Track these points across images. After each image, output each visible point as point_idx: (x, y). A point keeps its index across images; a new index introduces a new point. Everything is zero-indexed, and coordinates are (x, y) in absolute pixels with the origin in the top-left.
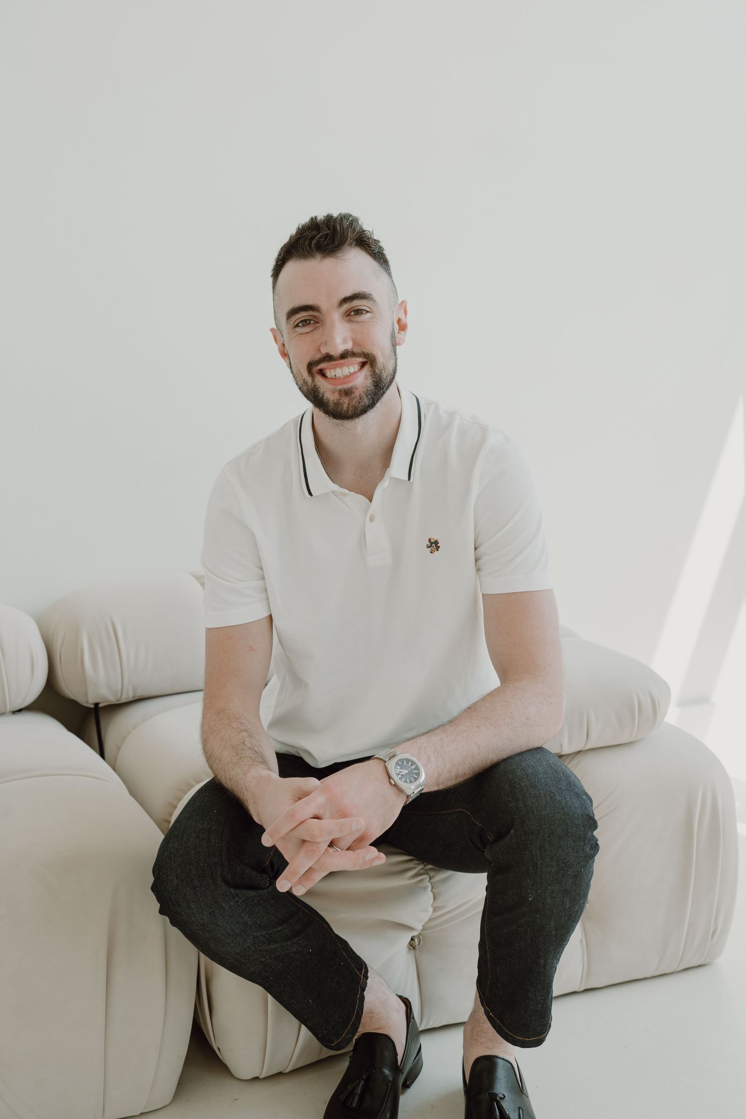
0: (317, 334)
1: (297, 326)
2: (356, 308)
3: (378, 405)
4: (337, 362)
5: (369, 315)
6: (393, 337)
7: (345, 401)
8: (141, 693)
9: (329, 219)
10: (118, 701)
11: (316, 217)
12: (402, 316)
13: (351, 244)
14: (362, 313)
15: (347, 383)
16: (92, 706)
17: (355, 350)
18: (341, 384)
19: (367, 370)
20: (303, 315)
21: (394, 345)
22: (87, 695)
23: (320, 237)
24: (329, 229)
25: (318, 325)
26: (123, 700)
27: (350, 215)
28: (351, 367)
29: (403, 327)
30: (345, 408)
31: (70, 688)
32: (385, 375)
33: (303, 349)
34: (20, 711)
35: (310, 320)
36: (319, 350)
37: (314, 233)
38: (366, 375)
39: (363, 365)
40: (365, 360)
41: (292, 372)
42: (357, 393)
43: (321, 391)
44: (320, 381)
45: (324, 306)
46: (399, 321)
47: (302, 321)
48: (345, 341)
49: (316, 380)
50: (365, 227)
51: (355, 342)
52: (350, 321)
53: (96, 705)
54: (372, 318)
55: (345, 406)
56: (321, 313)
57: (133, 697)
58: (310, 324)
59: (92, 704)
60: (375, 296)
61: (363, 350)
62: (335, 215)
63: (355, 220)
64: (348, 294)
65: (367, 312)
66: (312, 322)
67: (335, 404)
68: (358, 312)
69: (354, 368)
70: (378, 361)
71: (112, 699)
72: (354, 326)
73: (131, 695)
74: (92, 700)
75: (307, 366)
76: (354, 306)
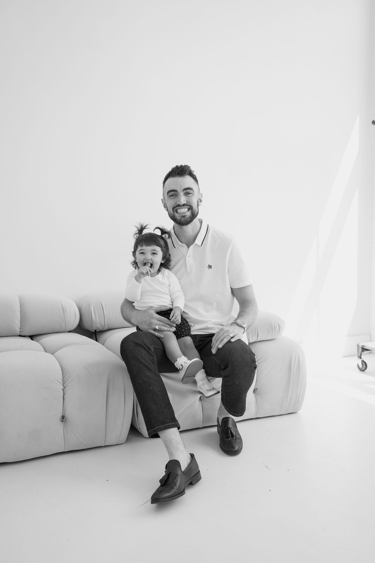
0: (176, 199)
1: (170, 196)
2: (188, 192)
4: (181, 207)
5: (191, 195)
7: (183, 219)
8: (111, 327)
9: (182, 166)
10: (103, 330)
11: (178, 166)
12: (201, 198)
13: (187, 174)
14: (189, 194)
15: (184, 214)
16: (94, 331)
17: (187, 204)
18: (182, 215)
19: (190, 211)
20: (173, 193)
21: (198, 205)
22: (93, 327)
23: (179, 170)
24: (181, 169)
25: (176, 196)
26: (104, 330)
27: (187, 166)
29: (201, 201)
30: (183, 221)
31: (87, 325)
32: (196, 213)
33: (171, 203)
35: (174, 195)
36: (176, 203)
37: (177, 169)
39: (189, 209)
40: (190, 207)
42: (187, 218)
43: (176, 217)
44: (176, 214)
45: (179, 190)
46: (200, 199)
47: (172, 195)
48: (184, 201)
49: (174, 213)
50: (192, 170)
51: (187, 202)
52: (186, 196)
53: (95, 330)
56: (178, 192)
57: (108, 329)
59: (94, 330)
60: (194, 189)
61: (190, 204)
62: (183, 165)
63: (189, 167)
64: (186, 188)
65: (191, 194)
67: (180, 220)
68: (188, 193)
69: (186, 210)
70: (194, 209)
71: (101, 329)
72: (188, 197)
73: (107, 328)
74: (94, 329)
75: (172, 208)
76: (188, 191)
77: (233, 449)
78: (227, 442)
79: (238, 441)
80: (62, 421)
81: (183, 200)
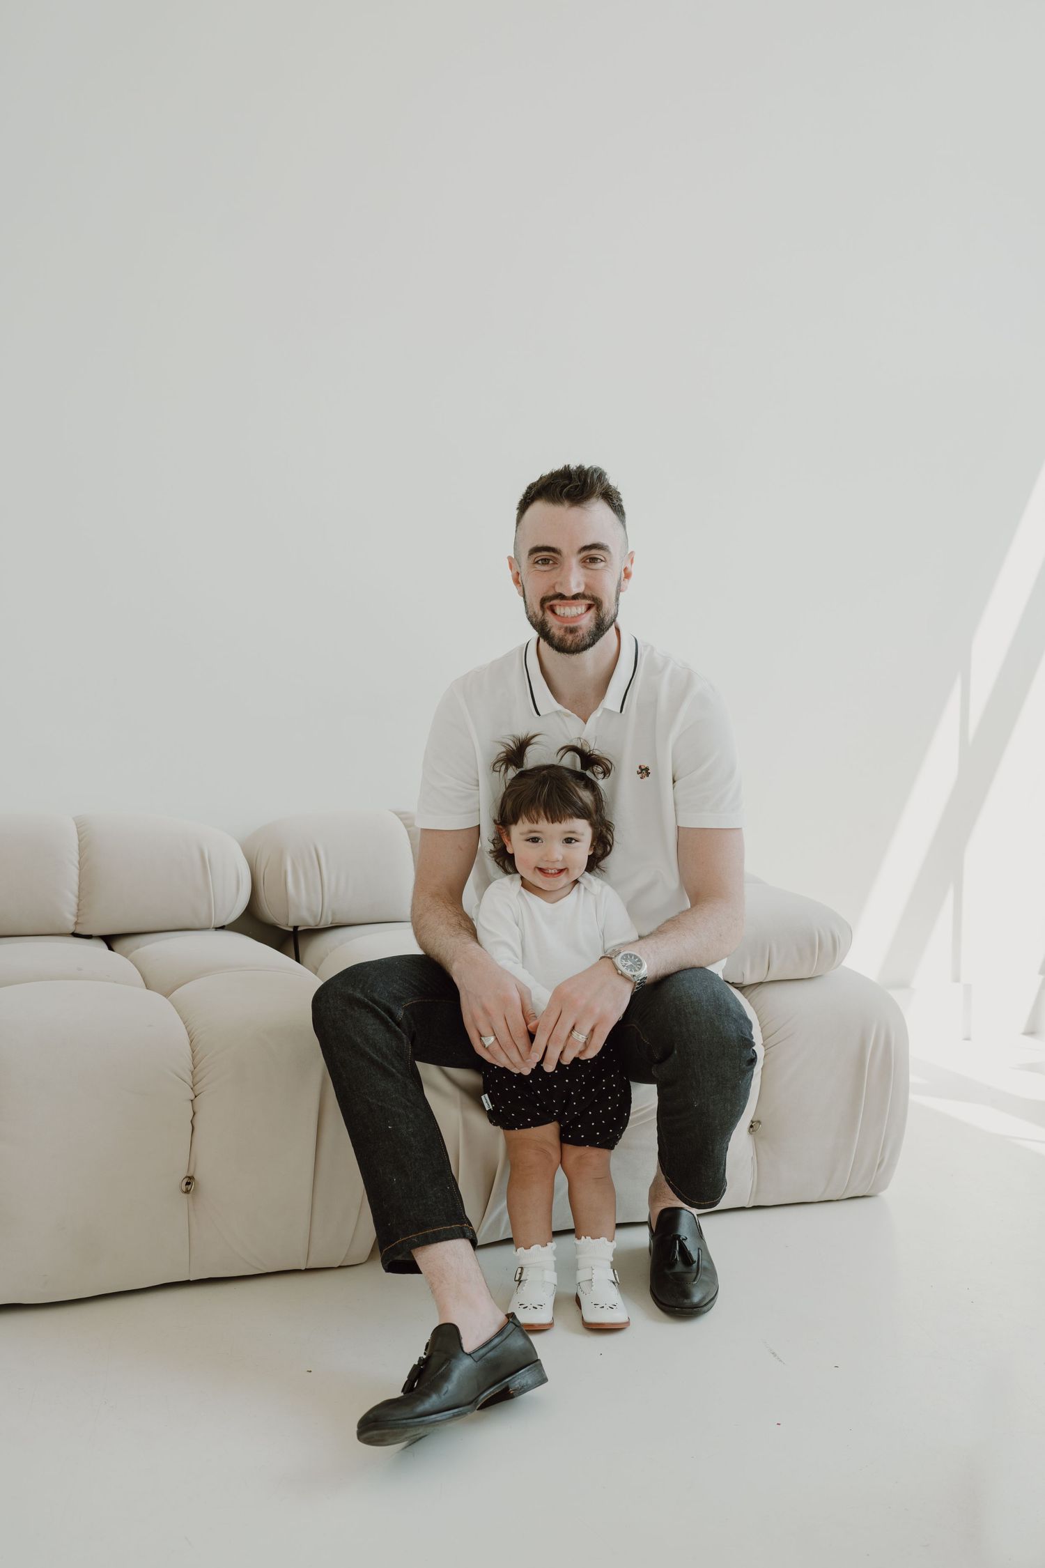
0: (554, 573)
1: (537, 562)
2: (593, 557)
3: (598, 644)
4: (568, 601)
5: (602, 564)
6: (619, 585)
7: (570, 638)
8: (341, 919)
9: (581, 470)
10: (316, 926)
11: (569, 466)
12: (629, 567)
13: (597, 497)
14: (598, 562)
15: (574, 622)
16: (292, 930)
17: (586, 593)
18: (568, 623)
19: (592, 612)
20: (545, 554)
21: (618, 592)
22: (288, 917)
24: (580, 481)
25: (556, 566)
26: (320, 927)
27: (599, 470)
28: (578, 609)
29: (628, 577)
30: (568, 644)
31: (272, 911)
32: (608, 617)
33: (539, 584)
34: (222, 928)
35: (549, 560)
36: (554, 587)
37: (565, 480)
38: (591, 617)
39: (589, 607)
40: (592, 603)
41: (525, 602)
42: (580, 633)
43: (549, 625)
44: (549, 617)
45: (565, 551)
46: (626, 570)
47: (542, 560)
48: (578, 585)
49: (546, 615)
50: (611, 484)
51: (587, 586)
52: (585, 567)
53: (296, 928)
54: (605, 566)
55: (569, 642)
56: (561, 555)
57: (331, 923)
58: (548, 563)
59: (290, 927)
60: (611, 549)
61: (594, 594)
62: (586, 467)
63: (602, 475)
64: (588, 543)
65: (602, 561)
66: (551, 562)
67: (561, 639)
68: (593, 560)
69: (581, 609)
70: (604, 606)
71: (312, 923)
72: (589, 572)
73: (330, 921)
74: (293, 921)
75: (539, 599)
76: (592, 554)
77: (686, 1301)
78: (671, 1277)
79: (702, 1276)
80: (187, 1192)
81: (575, 581)
